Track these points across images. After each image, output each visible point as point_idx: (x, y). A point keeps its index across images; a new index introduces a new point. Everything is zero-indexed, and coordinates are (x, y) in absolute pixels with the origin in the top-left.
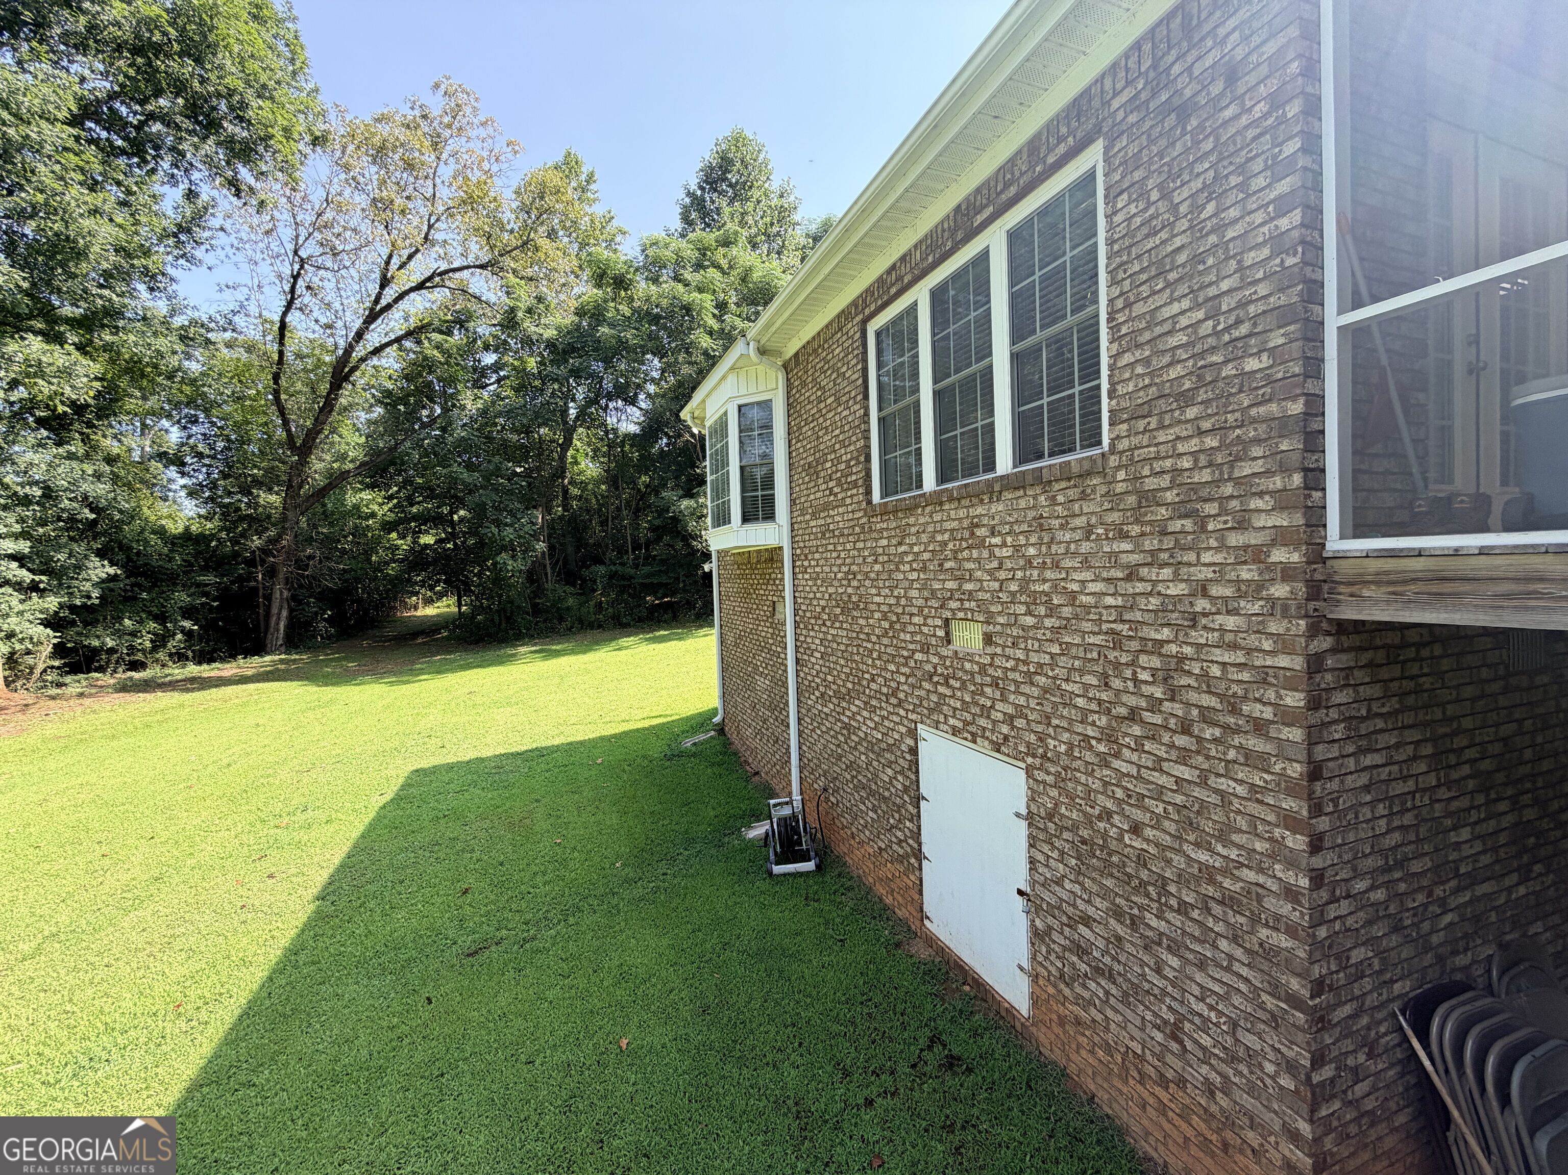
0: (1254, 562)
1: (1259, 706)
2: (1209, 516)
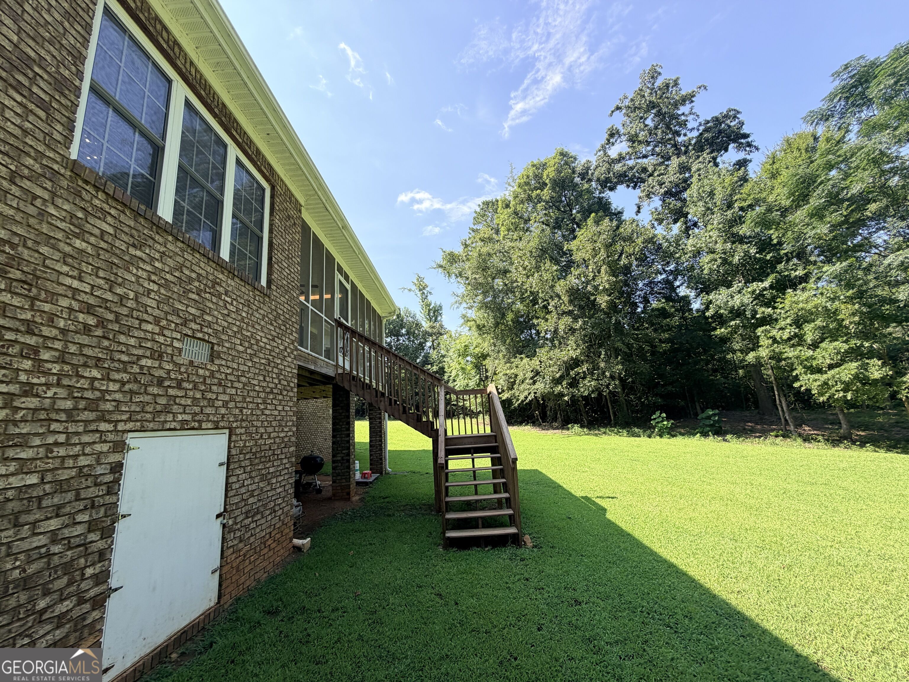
0: (292, 344)
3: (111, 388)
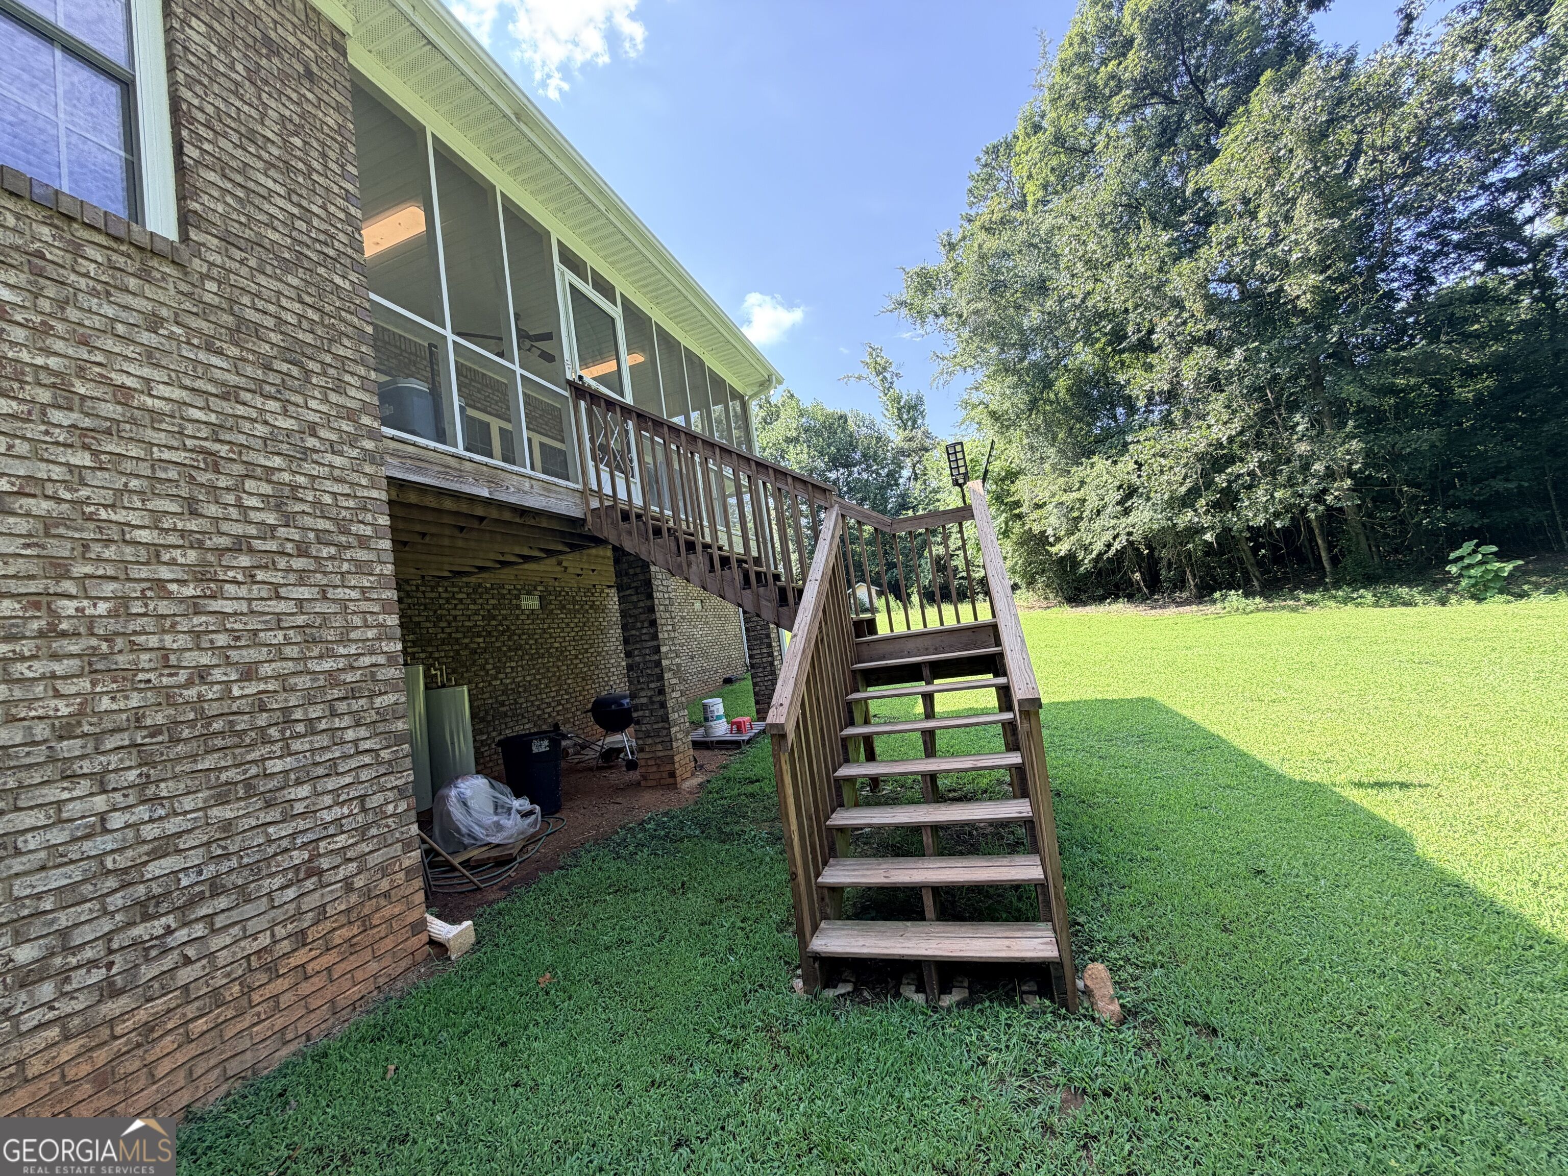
0: (349, 420)
1: (362, 526)
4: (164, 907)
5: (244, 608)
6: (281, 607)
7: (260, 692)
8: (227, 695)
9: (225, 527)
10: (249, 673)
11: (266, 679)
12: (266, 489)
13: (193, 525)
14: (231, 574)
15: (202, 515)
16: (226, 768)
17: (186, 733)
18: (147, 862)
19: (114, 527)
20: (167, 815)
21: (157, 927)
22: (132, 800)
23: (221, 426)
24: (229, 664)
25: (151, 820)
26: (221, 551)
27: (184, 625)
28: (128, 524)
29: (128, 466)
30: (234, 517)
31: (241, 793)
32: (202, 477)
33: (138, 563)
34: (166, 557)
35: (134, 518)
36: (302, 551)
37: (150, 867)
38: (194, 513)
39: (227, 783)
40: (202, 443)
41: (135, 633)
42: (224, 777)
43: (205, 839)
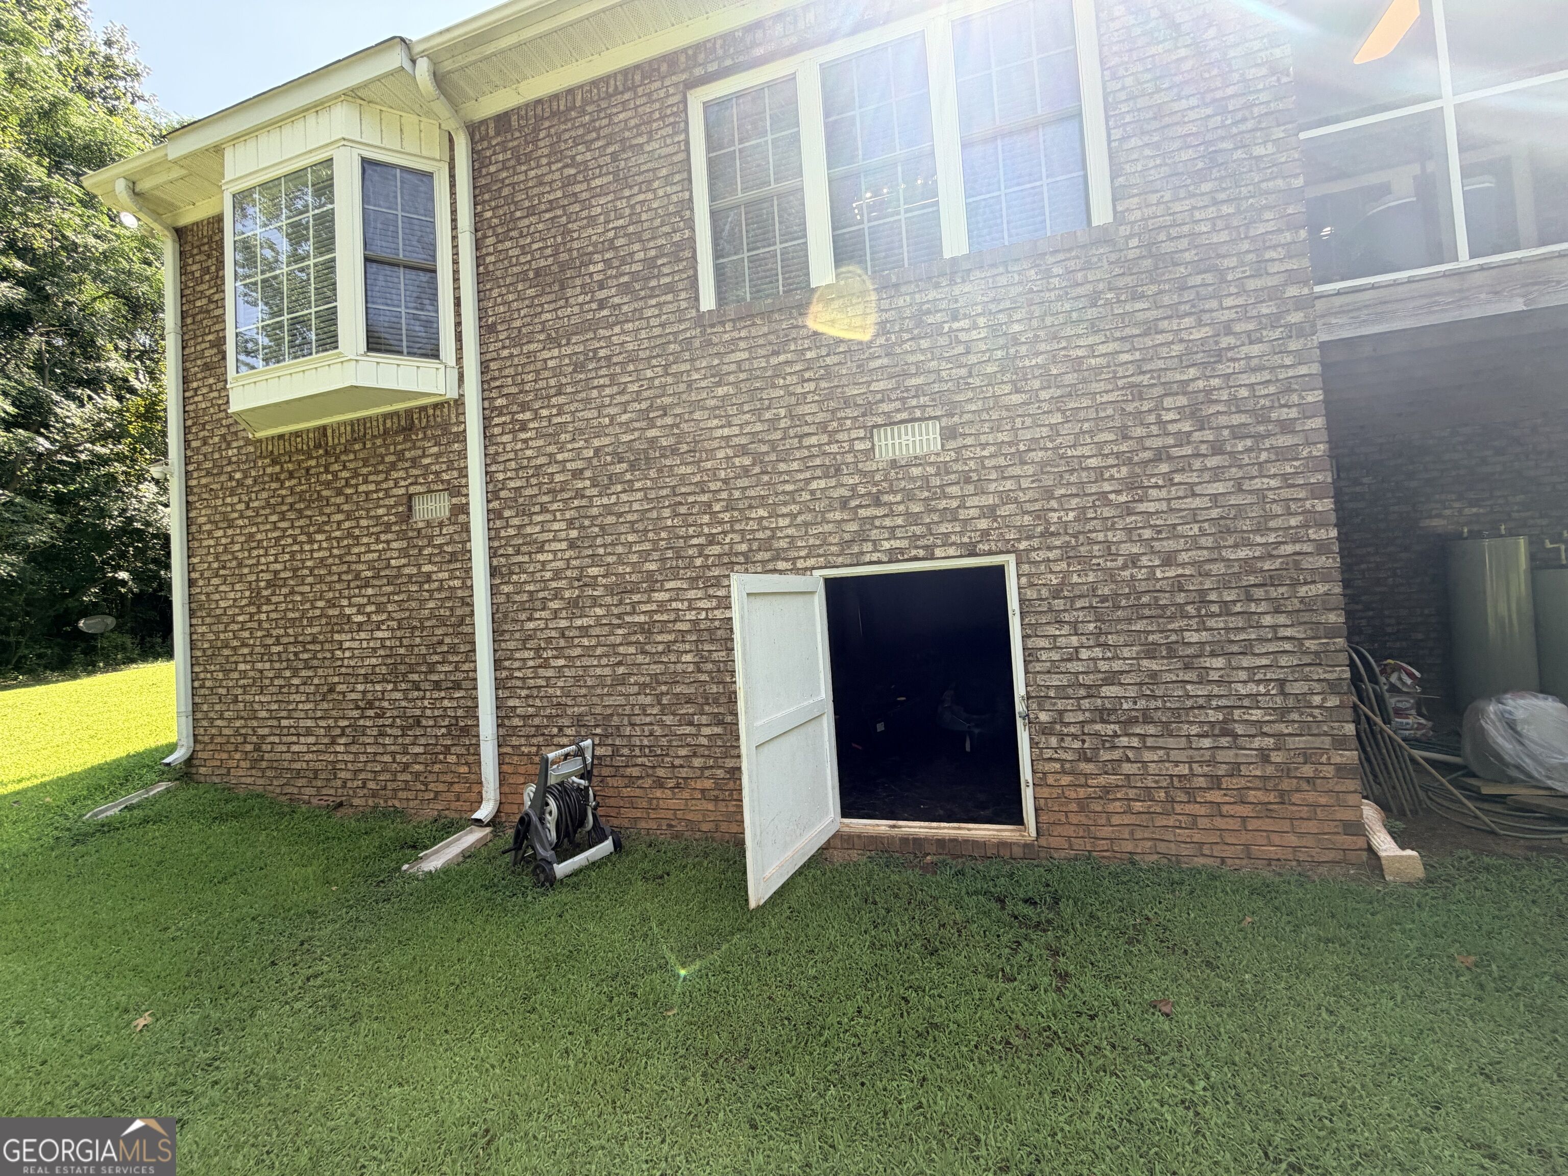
0: (1271, 300)
1: (1285, 410)
2: (1228, 269)
3: (781, 524)
4: (1113, 718)
5: (1164, 506)
6: (1197, 503)
7: (1178, 576)
8: (1151, 577)
9: (1148, 443)
10: (1169, 560)
11: (1183, 565)
12: (1182, 401)
13: (1123, 448)
14: (1153, 480)
15: (1131, 438)
16: (1152, 632)
17: (1123, 603)
18: (1101, 686)
19: (1075, 460)
20: (1113, 658)
21: (1110, 728)
22: (1091, 643)
23: (1143, 360)
24: (1153, 553)
25: (1103, 659)
26: (1145, 463)
27: (1120, 524)
28: (1083, 456)
29: (1082, 415)
30: (1155, 433)
31: (1164, 653)
32: (1130, 408)
33: (1090, 482)
34: (1107, 475)
35: (1086, 451)
36: (1217, 449)
37: (1104, 689)
38: (1126, 437)
39: (1153, 644)
40: (1130, 380)
41: (1090, 531)
42: (1151, 638)
43: (1138, 680)
